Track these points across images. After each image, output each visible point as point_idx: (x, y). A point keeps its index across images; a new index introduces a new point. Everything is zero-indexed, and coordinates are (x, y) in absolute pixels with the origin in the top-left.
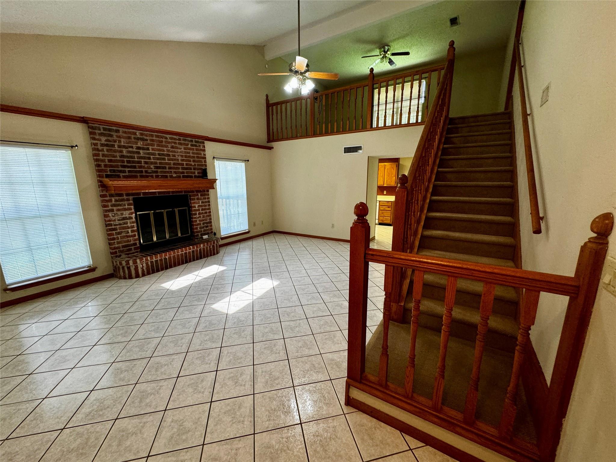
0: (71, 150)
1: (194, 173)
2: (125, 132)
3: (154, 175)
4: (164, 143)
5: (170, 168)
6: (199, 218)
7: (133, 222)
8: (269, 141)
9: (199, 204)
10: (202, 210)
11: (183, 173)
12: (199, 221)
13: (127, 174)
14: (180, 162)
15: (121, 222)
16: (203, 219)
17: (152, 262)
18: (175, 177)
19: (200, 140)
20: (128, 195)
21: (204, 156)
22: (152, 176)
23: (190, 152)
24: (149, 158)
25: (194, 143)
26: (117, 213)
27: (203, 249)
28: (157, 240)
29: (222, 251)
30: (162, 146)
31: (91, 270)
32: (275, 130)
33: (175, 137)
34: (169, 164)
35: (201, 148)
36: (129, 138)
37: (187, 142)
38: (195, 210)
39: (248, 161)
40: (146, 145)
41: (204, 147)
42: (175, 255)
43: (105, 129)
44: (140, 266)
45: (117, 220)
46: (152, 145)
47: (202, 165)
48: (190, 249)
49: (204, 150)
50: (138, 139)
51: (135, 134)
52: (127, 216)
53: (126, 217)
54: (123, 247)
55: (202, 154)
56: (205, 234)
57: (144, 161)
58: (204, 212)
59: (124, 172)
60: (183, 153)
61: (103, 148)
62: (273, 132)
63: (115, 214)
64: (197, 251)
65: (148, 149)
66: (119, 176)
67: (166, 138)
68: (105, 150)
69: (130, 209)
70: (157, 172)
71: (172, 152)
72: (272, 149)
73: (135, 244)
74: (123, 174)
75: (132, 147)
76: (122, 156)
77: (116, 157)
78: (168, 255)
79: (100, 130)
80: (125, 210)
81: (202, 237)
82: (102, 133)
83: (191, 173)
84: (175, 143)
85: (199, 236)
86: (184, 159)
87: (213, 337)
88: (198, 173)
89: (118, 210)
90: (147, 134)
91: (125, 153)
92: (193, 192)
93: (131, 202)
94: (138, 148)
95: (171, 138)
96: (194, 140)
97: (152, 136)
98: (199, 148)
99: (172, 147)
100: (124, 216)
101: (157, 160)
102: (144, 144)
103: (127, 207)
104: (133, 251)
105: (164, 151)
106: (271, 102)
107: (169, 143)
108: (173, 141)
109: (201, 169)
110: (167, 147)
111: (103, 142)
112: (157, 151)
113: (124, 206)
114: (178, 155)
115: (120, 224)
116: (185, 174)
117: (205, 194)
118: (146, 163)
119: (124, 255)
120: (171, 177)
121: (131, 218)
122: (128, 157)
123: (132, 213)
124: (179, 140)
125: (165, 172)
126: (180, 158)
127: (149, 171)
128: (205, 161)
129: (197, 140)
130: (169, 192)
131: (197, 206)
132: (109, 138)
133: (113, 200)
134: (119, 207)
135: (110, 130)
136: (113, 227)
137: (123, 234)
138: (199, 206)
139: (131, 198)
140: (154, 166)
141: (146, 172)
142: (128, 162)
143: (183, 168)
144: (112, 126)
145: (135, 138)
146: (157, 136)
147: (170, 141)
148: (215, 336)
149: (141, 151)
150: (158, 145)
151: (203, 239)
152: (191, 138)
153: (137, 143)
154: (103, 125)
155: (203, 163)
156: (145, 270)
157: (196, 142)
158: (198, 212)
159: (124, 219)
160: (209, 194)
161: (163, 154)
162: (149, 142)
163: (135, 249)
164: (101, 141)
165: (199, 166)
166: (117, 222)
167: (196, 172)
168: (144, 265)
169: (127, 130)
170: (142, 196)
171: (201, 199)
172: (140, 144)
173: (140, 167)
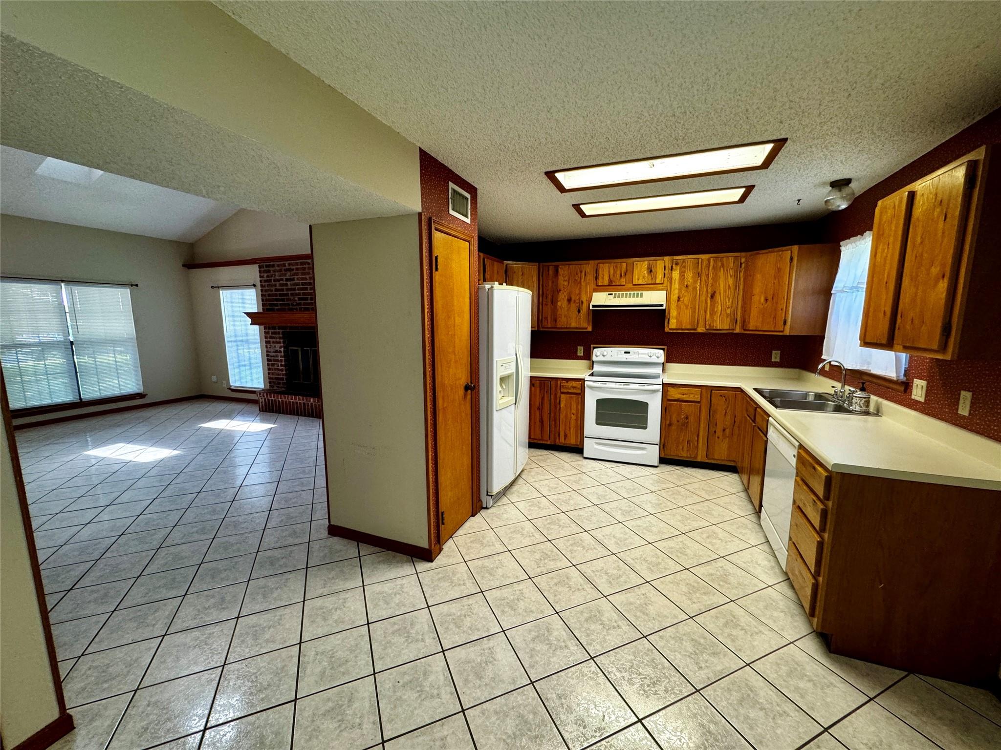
2: (278, 266)
3: (298, 307)
7: (283, 356)
13: (279, 307)
15: (275, 354)
20: (279, 328)
22: (297, 309)
24: (294, 289)
36: (281, 270)
40: (293, 275)
43: (266, 266)
45: (273, 352)
46: (297, 274)
50: (286, 270)
51: (284, 265)
52: (278, 349)
59: (276, 305)
61: (264, 283)
63: (271, 346)
65: (294, 280)
66: (274, 310)
68: (266, 286)
69: (280, 343)
74: (277, 308)
75: (282, 280)
76: (276, 290)
77: (271, 291)
79: (264, 267)
82: (265, 270)
89: (273, 342)
90: (293, 263)
91: (278, 287)
93: (281, 335)
94: (287, 280)
97: (297, 264)
100: (276, 349)
103: (279, 340)
105: (306, 279)
111: (265, 279)
113: (276, 339)
115: (274, 356)
118: (292, 294)
121: (280, 352)
122: (279, 290)
123: (281, 347)
127: (295, 304)
132: (269, 274)
133: (271, 332)
134: (274, 340)
136: (271, 358)
137: (276, 367)
139: (281, 331)
140: (298, 298)
141: (292, 304)
144: (270, 262)
145: (284, 270)
146: (302, 264)
149: (289, 283)
150: (303, 274)
153: (285, 275)
154: (265, 262)
159: (276, 351)
161: (305, 283)
162: (295, 271)
164: (264, 277)
170: (288, 330)
173: (288, 300)
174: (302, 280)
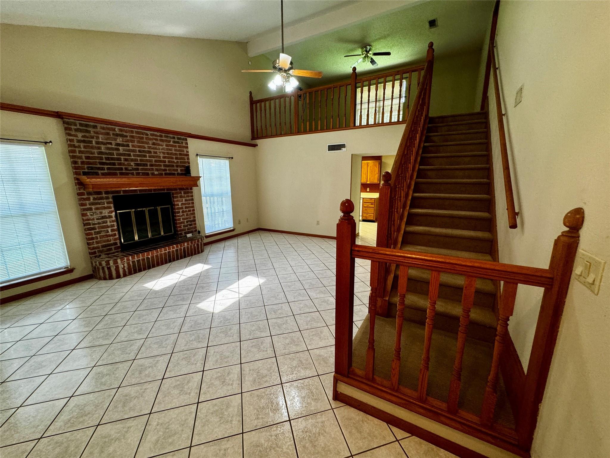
0: (45, 146)
1: (177, 170)
2: (103, 128)
3: (135, 172)
4: (145, 140)
5: (151, 165)
6: (182, 216)
7: (113, 221)
8: (253, 138)
9: (182, 202)
10: (186, 208)
11: (165, 170)
12: (183, 219)
13: (106, 171)
14: (162, 159)
15: (100, 221)
16: (187, 217)
17: (133, 262)
18: (157, 175)
19: (182, 137)
20: (107, 193)
21: (187, 153)
22: (133, 174)
23: (172, 149)
24: (129, 155)
25: (176, 140)
26: (95, 212)
27: (188, 247)
28: (138, 239)
29: (207, 249)
30: (143, 143)
31: (69, 271)
32: (259, 128)
33: (156, 133)
34: (151, 161)
35: (184, 145)
36: (108, 134)
37: (169, 139)
38: (179, 208)
39: (232, 158)
40: (126, 142)
41: (187, 144)
42: (158, 255)
43: (81, 125)
44: (121, 266)
45: (95, 219)
46: (132, 141)
47: (185, 162)
48: (173, 248)
49: (187, 147)
50: (117, 135)
51: (114, 130)
52: (107, 214)
53: (106, 216)
54: (103, 246)
55: (185, 151)
56: (189, 233)
57: (124, 158)
58: (187, 210)
59: (103, 169)
60: (165, 150)
61: (79, 144)
62: (257, 130)
63: (93, 213)
64: (181, 249)
65: (128, 146)
66: (97, 174)
67: (147, 135)
68: (82, 147)
69: (110, 208)
70: (138, 169)
71: (153, 148)
72: (256, 147)
73: (116, 244)
74: (102, 172)
75: (111, 144)
76: (100, 153)
77: (94, 153)
78: (150, 254)
79: (76, 125)
80: (105, 208)
81: (186, 236)
82: (78, 129)
83: (174, 170)
84: (156, 140)
85: (182, 234)
86: (166, 156)
87: (198, 337)
88: (181, 170)
89: (97, 209)
90: (127, 130)
91: (103, 150)
92: (176, 189)
93: (111, 200)
94: (118, 145)
95: (152, 135)
96: (176, 136)
97: (132, 132)
98: (182, 145)
99: (154, 144)
100: (103, 215)
101: (138, 157)
102: (124, 140)
103: (106, 205)
104: (114, 251)
105: (145, 148)
106: (255, 99)
107: (150, 139)
108: (154, 137)
109: (183, 166)
110: (148, 143)
111: (80, 138)
112: (138, 148)
113: (103, 204)
114: (160, 152)
115: (99, 223)
116: (168, 172)
117: (188, 192)
118: (126, 160)
119: (104, 255)
120: (153, 174)
121: (110, 217)
122: (106, 154)
123: (112, 212)
124: (161, 136)
125: (146, 169)
126: (162, 155)
127: (129, 169)
128: (188, 159)
129: (179, 137)
130: (150, 190)
131: (180, 204)
132: (87, 134)
133: (92, 198)
134: (98, 206)
135: (87, 126)
136: (92, 226)
137: (103, 234)
138: (182, 204)
139: (110, 196)
140: (135, 163)
141: (126, 169)
142: (107, 159)
143: (165, 166)
144: (89, 122)
145: (113, 134)
147: (151, 137)
148: (201, 336)
149: (121, 148)
150: (138, 142)
151: (187, 238)
152: (173, 135)
153: (116, 140)
154: (79, 120)
155: (186, 161)
156: (127, 270)
157: (178, 139)
158: (181, 211)
159: (103, 218)
160: (192, 192)
161: (144, 151)
162: (128, 138)
163: (115, 248)
164: (77, 137)
165: (182, 163)
166: (96, 221)
167: (179, 169)
168: (126, 265)
169: (105, 126)
170: (122, 194)
171: (184, 197)
172: (119, 140)
173: (120, 164)
174: (139, 148)
